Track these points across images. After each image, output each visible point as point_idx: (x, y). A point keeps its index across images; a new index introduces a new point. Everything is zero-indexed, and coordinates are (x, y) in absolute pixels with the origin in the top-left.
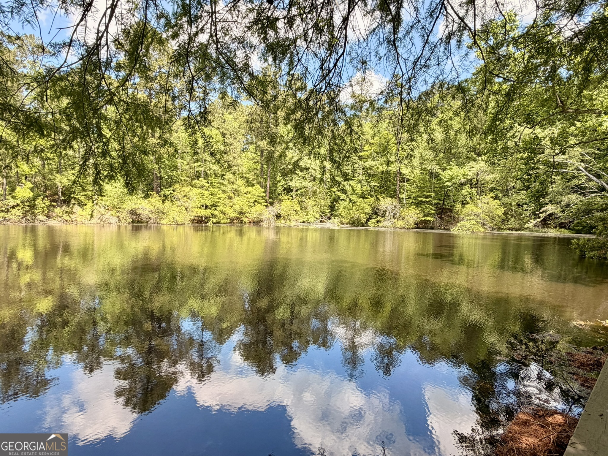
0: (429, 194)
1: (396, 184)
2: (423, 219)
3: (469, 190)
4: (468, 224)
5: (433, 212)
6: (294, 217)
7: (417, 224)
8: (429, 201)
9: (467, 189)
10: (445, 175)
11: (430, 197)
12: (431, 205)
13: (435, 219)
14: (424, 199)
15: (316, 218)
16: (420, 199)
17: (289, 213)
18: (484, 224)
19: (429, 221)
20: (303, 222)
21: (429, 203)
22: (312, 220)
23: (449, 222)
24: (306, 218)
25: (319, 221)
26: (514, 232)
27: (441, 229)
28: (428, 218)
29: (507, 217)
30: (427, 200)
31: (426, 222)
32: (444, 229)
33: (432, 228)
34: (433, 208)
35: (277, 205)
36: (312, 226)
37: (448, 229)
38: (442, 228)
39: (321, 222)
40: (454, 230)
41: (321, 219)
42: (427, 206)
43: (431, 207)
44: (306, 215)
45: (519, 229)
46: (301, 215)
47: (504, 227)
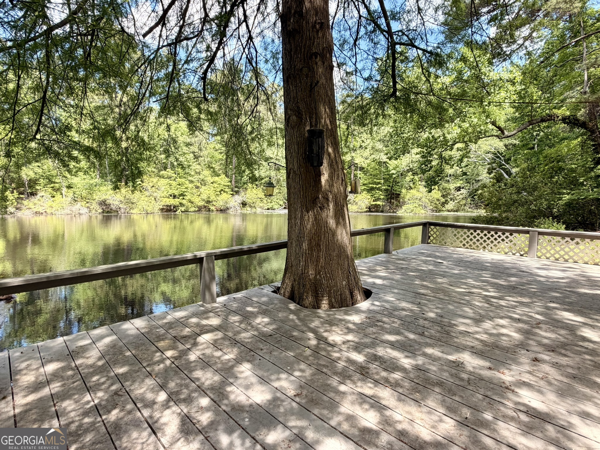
1: (351, 172)
2: (374, 203)
4: (411, 207)
6: (259, 204)
7: (369, 208)
9: (409, 176)
10: (391, 164)
11: (379, 183)
13: (384, 203)
14: (375, 186)
15: (280, 205)
16: (371, 185)
17: (254, 201)
18: (425, 207)
19: (379, 205)
20: (268, 209)
21: (379, 189)
22: (276, 207)
24: (270, 205)
25: (283, 207)
33: (382, 212)
35: (243, 194)
37: (395, 212)
38: (392, 211)
40: (400, 213)
42: (377, 191)
43: (381, 193)
46: (265, 201)
47: (444, 209)
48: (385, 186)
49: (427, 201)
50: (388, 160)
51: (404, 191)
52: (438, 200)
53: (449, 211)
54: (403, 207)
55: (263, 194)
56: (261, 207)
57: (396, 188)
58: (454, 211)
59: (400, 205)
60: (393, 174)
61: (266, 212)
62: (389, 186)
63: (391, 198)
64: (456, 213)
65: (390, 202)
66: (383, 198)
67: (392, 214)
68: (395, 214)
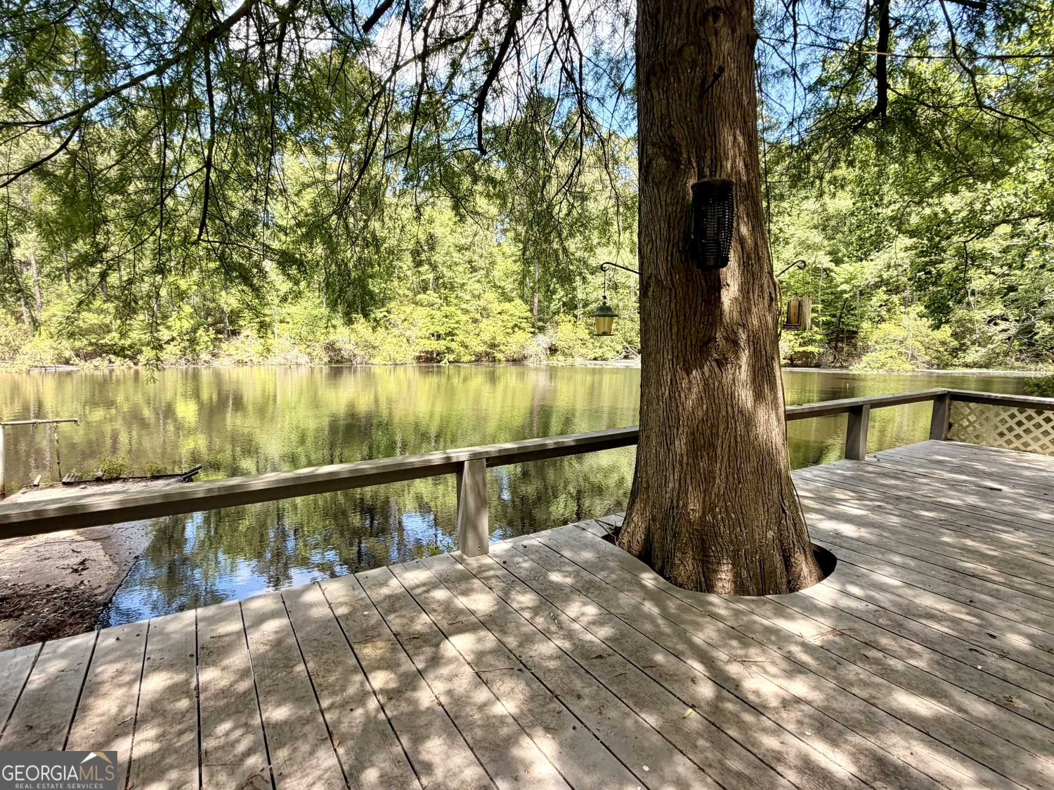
2: (801, 349)
3: (885, 297)
4: (881, 356)
5: (818, 337)
6: (579, 349)
7: (791, 359)
9: (881, 295)
10: (841, 273)
11: (815, 311)
12: (817, 324)
13: (822, 350)
15: (618, 352)
17: (571, 344)
18: (913, 357)
19: (812, 353)
20: (595, 359)
22: (609, 355)
23: (850, 354)
24: (599, 353)
25: (622, 356)
27: (834, 367)
28: (810, 348)
31: (806, 355)
32: (842, 367)
33: (818, 366)
34: (821, 331)
35: (550, 331)
36: (611, 364)
37: (846, 368)
38: (838, 365)
39: (626, 357)
40: (856, 368)
41: (624, 354)
43: (816, 329)
44: (600, 347)
45: (987, 366)
46: (590, 346)
47: (956, 361)
48: (825, 315)
49: (918, 345)
50: (832, 266)
51: (866, 325)
52: (943, 343)
53: (967, 366)
54: (864, 358)
55: (587, 331)
56: (582, 356)
57: (849, 320)
58: (981, 367)
59: (856, 353)
60: (845, 292)
61: (591, 365)
62: (834, 316)
63: (837, 340)
64: (984, 370)
65: (836, 348)
66: (821, 340)
67: (838, 371)
68: (844, 371)
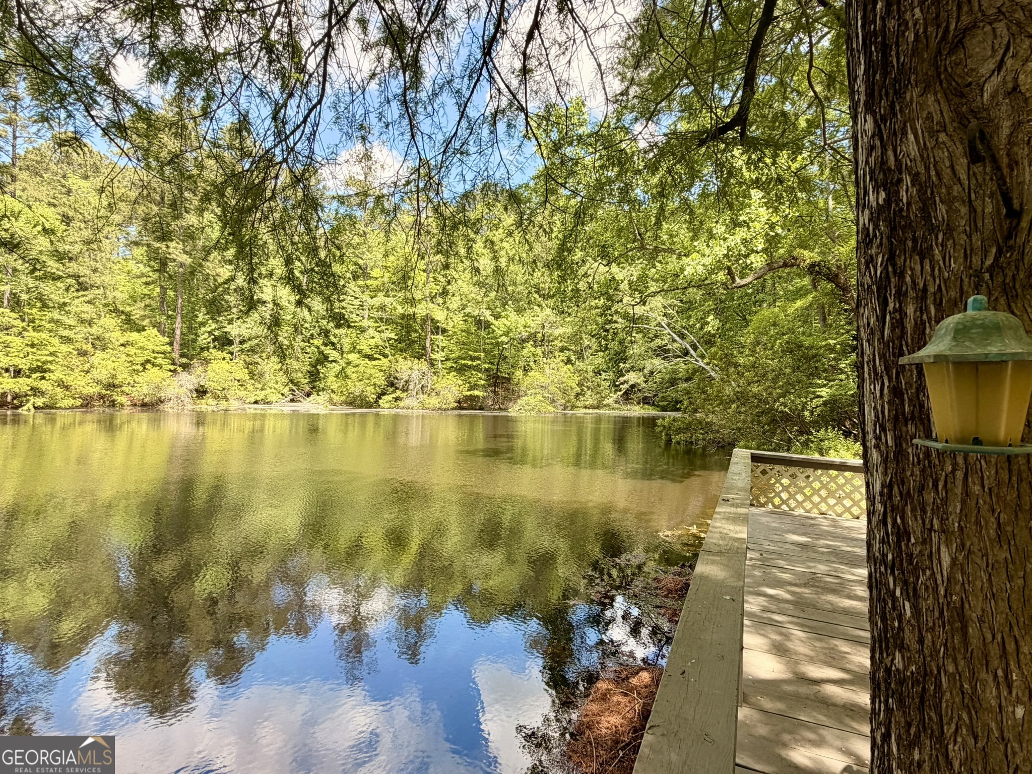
0: (476, 354)
1: (426, 336)
2: (468, 393)
3: (533, 349)
4: (532, 401)
5: (483, 382)
6: (235, 391)
7: (459, 402)
8: (476, 366)
9: (529, 348)
10: (498, 326)
11: (478, 358)
12: (479, 370)
13: (485, 394)
14: (470, 363)
15: (283, 395)
16: (463, 362)
17: (226, 386)
18: (554, 401)
19: (477, 396)
20: (256, 402)
21: (477, 368)
22: (273, 398)
23: (505, 398)
24: (261, 395)
25: (288, 399)
26: (591, 411)
27: (494, 409)
28: (476, 393)
29: (582, 390)
30: (474, 364)
31: (472, 398)
32: (500, 409)
33: (481, 408)
34: (483, 377)
35: (199, 370)
36: (273, 409)
37: (505, 410)
38: (497, 407)
39: (292, 401)
40: (514, 411)
41: (291, 397)
42: (474, 373)
43: (480, 375)
44: (262, 389)
45: (598, 407)
46: (251, 388)
47: (579, 404)
48: (486, 363)
50: (492, 319)
51: (519, 373)
52: (572, 389)
53: (585, 407)
54: (519, 402)
55: (246, 371)
56: (240, 399)
58: (594, 408)
59: (512, 398)
62: (492, 363)
63: (495, 385)
64: (596, 411)
65: (494, 392)
66: (484, 386)
67: (497, 413)
68: (503, 413)
